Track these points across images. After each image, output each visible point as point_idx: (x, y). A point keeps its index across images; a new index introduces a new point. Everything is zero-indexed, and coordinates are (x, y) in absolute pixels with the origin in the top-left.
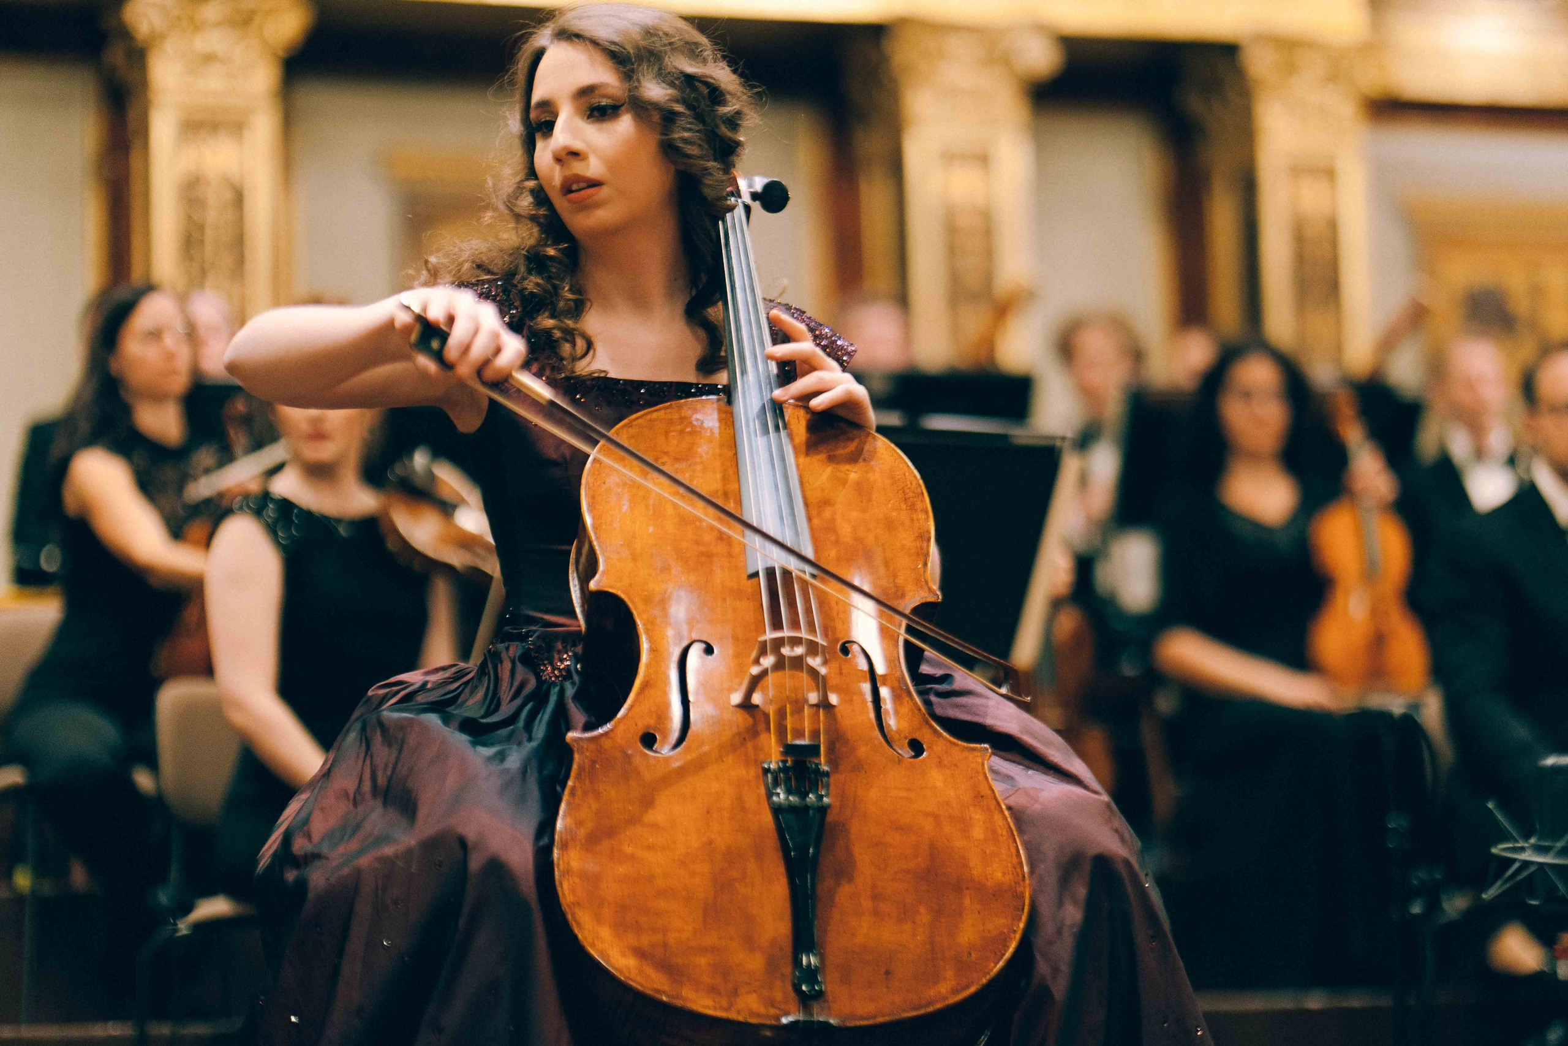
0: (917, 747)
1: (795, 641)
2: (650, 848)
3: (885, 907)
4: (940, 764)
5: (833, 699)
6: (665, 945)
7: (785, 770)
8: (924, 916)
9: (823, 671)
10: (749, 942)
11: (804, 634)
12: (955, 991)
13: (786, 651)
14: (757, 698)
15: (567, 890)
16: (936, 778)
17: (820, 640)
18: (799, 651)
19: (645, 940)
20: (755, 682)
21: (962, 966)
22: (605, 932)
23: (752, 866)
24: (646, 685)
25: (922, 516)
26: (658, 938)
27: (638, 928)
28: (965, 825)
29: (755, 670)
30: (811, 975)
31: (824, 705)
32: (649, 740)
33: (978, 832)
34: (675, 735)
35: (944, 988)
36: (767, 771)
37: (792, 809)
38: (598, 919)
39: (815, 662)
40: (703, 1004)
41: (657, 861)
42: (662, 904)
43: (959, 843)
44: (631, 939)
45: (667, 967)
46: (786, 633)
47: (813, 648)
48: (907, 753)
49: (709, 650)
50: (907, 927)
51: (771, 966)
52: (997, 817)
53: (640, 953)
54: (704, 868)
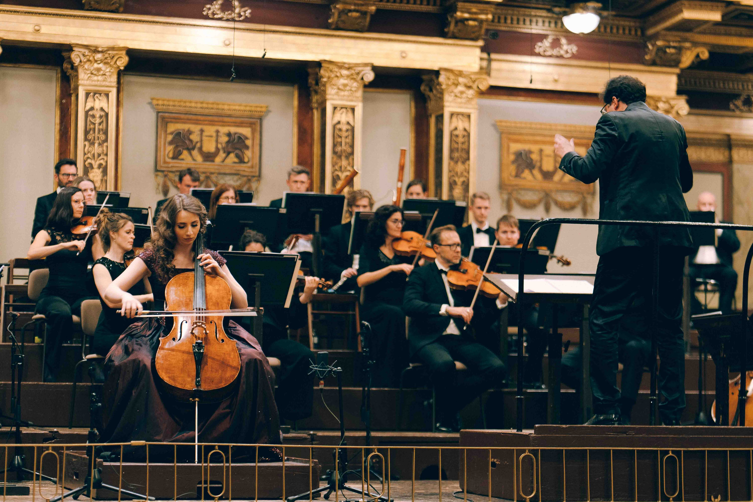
0: (223, 341)
1: (199, 322)
2: (172, 359)
3: (213, 370)
4: (227, 344)
5: (208, 332)
6: (174, 376)
7: (196, 345)
8: (220, 372)
9: (205, 327)
10: (189, 376)
11: (201, 321)
12: (224, 385)
13: (198, 324)
14: (194, 332)
15: (157, 366)
16: (226, 346)
17: (204, 322)
18: (200, 324)
19: (170, 375)
20: (193, 329)
21: (226, 380)
22: (163, 374)
23: (190, 362)
24: (174, 329)
25: (229, 296)
26: (173, 375)
27: (169, 373)
28: (230, 355)
29: (193, 327)
30: (199, 382)
31: (206, 333)
32: (174, 339)
33: (232, 356)
34: (178, 338)
35: (223, 384)
36: (193, 346)
37: (197, 352)
38: (162, 371)
39: (203, 326)
40: (179, 386)
41: (173, 361)
42: (173, 369)
43: (228, 358)
44: (168, 375)
45: (174, 380)
46: (198, 321)
47: (202, 323)
48: (221, 342)
49: (186, 322)
50: (217, 373)
51: (192, 380)
52: (236, 353)
53: (169, 377)
54: (182, 363)
